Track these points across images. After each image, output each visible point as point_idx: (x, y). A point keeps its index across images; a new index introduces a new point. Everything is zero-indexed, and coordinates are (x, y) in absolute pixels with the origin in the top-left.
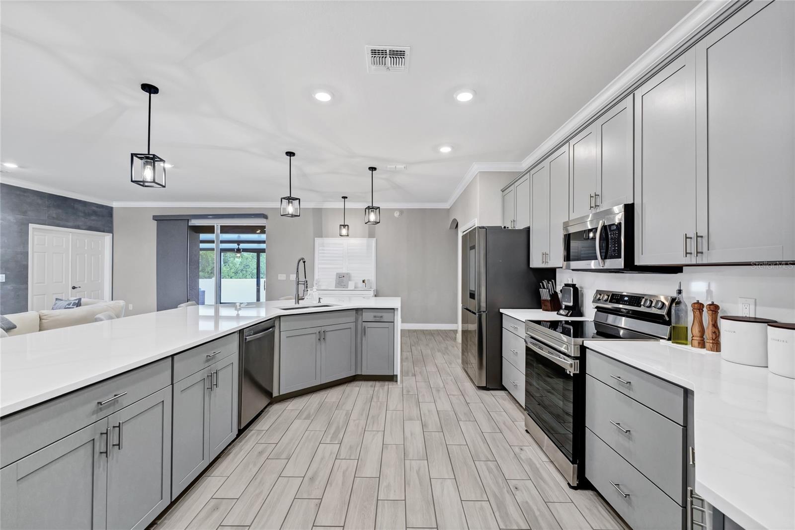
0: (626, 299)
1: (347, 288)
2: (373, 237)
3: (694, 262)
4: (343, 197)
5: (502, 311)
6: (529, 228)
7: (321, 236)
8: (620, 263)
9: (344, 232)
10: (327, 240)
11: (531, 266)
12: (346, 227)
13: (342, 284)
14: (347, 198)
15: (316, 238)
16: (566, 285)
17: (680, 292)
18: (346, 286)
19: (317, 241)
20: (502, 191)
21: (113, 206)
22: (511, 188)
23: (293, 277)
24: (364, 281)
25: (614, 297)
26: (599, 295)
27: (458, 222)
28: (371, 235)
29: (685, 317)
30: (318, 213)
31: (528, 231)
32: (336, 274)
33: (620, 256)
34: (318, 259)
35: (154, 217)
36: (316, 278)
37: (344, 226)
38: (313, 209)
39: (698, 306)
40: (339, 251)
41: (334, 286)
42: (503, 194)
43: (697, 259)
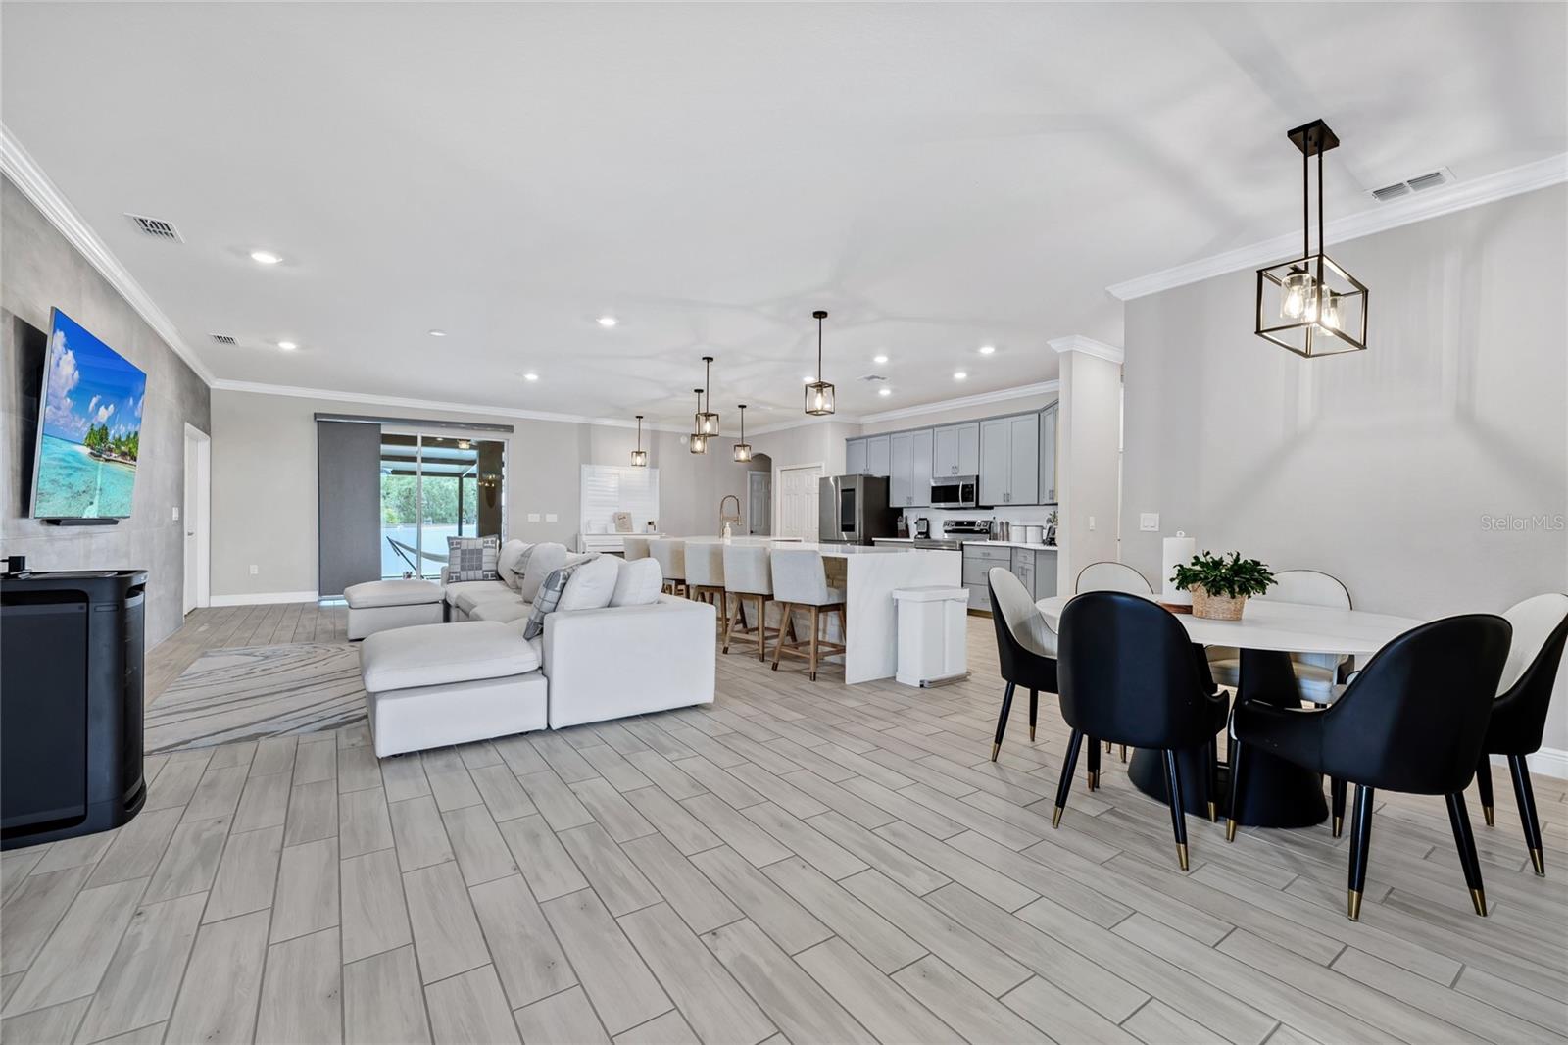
0: (965, 523)
1: (633, 532)
2: (656, 467)
3: (1006, 504)
4: (637, 416)
5: (873, 539)
6: (888, 478)
7: (589, 462)
8: (973, 504)
9: (639, 460)
10: (597, 468)
11: (891, 506)
12: (643, 454)
13: (625, 527)
14: (642, 417)
15: (583, 466)
16: (921, 519)
17: (993, 518)
18: (630, 529)
19: (586, 468)
20: (847, 440)
21: (211, 387)
22: (861, 441)
23: (551, 518)
24: (650, 524)
25: (960, 523)
26: (945, 524)
27: (770, 459)
28: (654, 465)
29: (997, 529)
30: (586, 430)
31: (888, 479)
32: (612, 513)
33: (972, 500)
34: (588, 495)
35: (316, 415)
36: (584, 519)
37: (639, 453)
38: (579, 424)
39: (1002, 524)
40: (613, 484)
41: (612, 529)
42: (851, 443)
43: (1009, 504)
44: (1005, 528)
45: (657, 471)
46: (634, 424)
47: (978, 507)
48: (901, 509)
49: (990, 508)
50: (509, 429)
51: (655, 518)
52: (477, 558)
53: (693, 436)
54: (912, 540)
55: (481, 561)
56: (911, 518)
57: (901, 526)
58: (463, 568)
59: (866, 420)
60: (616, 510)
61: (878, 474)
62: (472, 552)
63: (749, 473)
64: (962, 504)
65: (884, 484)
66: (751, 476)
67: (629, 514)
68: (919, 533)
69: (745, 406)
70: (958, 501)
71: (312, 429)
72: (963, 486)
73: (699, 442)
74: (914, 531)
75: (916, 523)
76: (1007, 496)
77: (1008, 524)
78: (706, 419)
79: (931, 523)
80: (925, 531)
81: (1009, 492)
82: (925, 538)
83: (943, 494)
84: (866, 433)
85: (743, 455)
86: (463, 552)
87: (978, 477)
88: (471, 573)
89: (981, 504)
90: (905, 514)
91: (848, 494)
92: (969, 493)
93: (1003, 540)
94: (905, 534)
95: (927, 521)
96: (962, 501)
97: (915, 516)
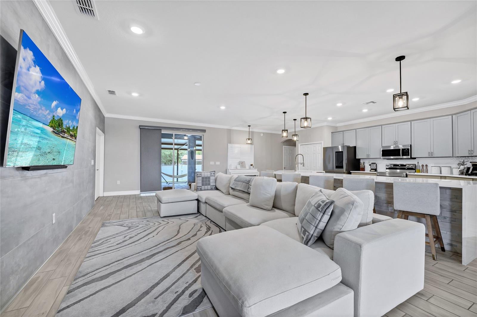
0: (400, 165)
2: (253, 144)
3: (430, 157)
4: (248, 126)
5: (351, 172)
7: (230, 143)
8: (409, 157)
9: (249, 142)
10: (233, 145)
11: (357, 158)
12: (250, 140)
13: (243, 166)
14: (250, 126)
15: (228, 144)
17: (418, 163)
18: (245, 167)
19: (229, 145)
20: (332, 133)
21: (105, 116)
22: (340, 133)
23: (218, 163)
24: (251, 165)
25: (394, 165)
26: (387, 166)
27: (295, 141)
29: (419, 168)
30: (229, 131)
31: (355, 147)
32: (238, 162)
33: (409, 155)
34: (230, 154)
35: (140, 126)
36: (229, 164)
37: (249, 139)
38: (227, 129)
39: (423, 166)
41: (239, 167)
42: (333, 134)
43: (431, 156)
44: (425, 168)
45: (253, 146)
46: (247, 129)
47: (411, 158)
48: (361, 159)
49: (415, 158)
50: (204, 131)
51: (253, 163)
52: (208, 180)
54: (367, 172)
55: (210, 182)
56: (366, 163)
57: (361, 166)
58: (203, 185)
59: (338, 125)
60: (239, 160)
61: (352, 145)
62: (206, 178)
64: (401, 157)
65: (353, 150)
67: (244, 162)
68: (371, 169)
69: (296, 120)
70: (400, 156)
71: (138, 131)
72: (402, 149)
73: (285, 133)
74: (368, 169)
75: (370, 165)
76: (431, 153)
77: (427, 165)
80: (375, 168)
81: (432, 151)
82: (375, 171)
83: (387, 153)
84: (339, 130)
86: (203, 178)
87: (411, 145)
88: (206, 187)
89: (412, 157)
90: (362, 161)
91: (338, 154)
92: (406, 152)
93: (424, 172)
94: (363, 169)
95: (376, 164)
96: (402, 156)
97: (369, 162)
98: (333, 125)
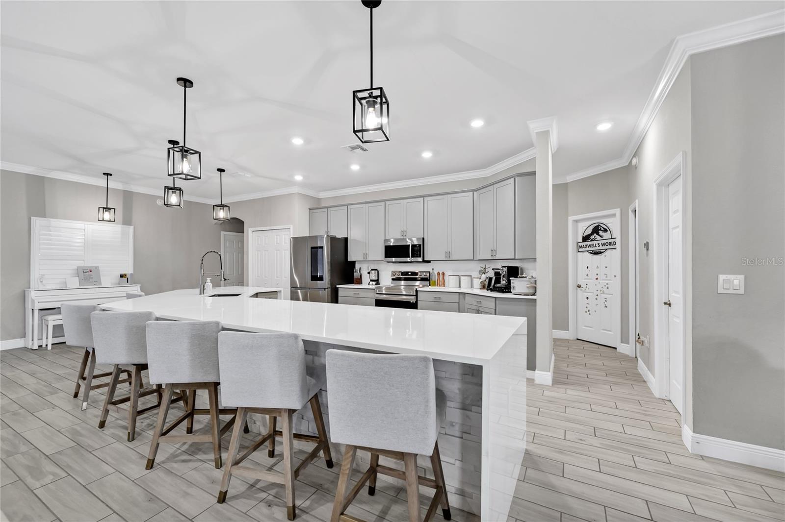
0: (410, 273)
1: (101, 285)
3: (447, 259)
4: (104, 174)
7: (43, 215)
8: (419, 259)
9: (107, 216)
10: (54, 222)
11: (349, 260)
12: (112, 211)
13: (91, 280)
14: (111, 175)
15: (33, 218)
16: (372, 270)
17: (433, 269)
18: (97, 282)
19: (37, 222)
20: (310, 209)
22: (323, 210)
24: (122, 276)
25: (403, 274)
26: (394, 273)
27: (243, 222)
28: (127, 221)
29: (435, 278)
30: (38, 182)
31: (346, 239)
32: (74, 267)
33: (420, 257)
36: (35, 274)
37: (107, 209)
38: (28, 176)
39: (439, 274)
40: (79, 239)
41: (74, 282)
43: (449, 259)
44: (441, 276)
45: (131, 229)
46: (102, 182)
47: (424, 261)
48: (356, 262)
49: (429, 262)
51: (129, 270)
53: (169, 188)
54: (365, 285)
56: (363, 270)
57: (356, 275)
59: (322, 195)
60: (81, 264)
61: (340, 235)
63: (223, 233)
64: (411, 259)
65: (342, 245)
66: (224, 235)
67: (97, 267)
68: (371, 280)
69: (224, 171)
70: (409, 257)
72: (412, 245)
73: (174, 196)
74: (366, 278)
75: (369, 273)
76: (448, 254)
77: (443, 274)
78: (183, 157)
79: (380, 272)
80: (377, 279)
81: (450, 250)
82: (376, 284)
83: (394, 252)
84: (323, 205)
85: (222, 214)
87: (423, 239)
89: (425, 259)
90: (357, 266)
91: (315, 251)
92: (417, 251)
93: (440, 286)
94: (359, 281)
95: (378, 272)
96: (412, 257)
97: (368, 267)
98: (312, 193)
